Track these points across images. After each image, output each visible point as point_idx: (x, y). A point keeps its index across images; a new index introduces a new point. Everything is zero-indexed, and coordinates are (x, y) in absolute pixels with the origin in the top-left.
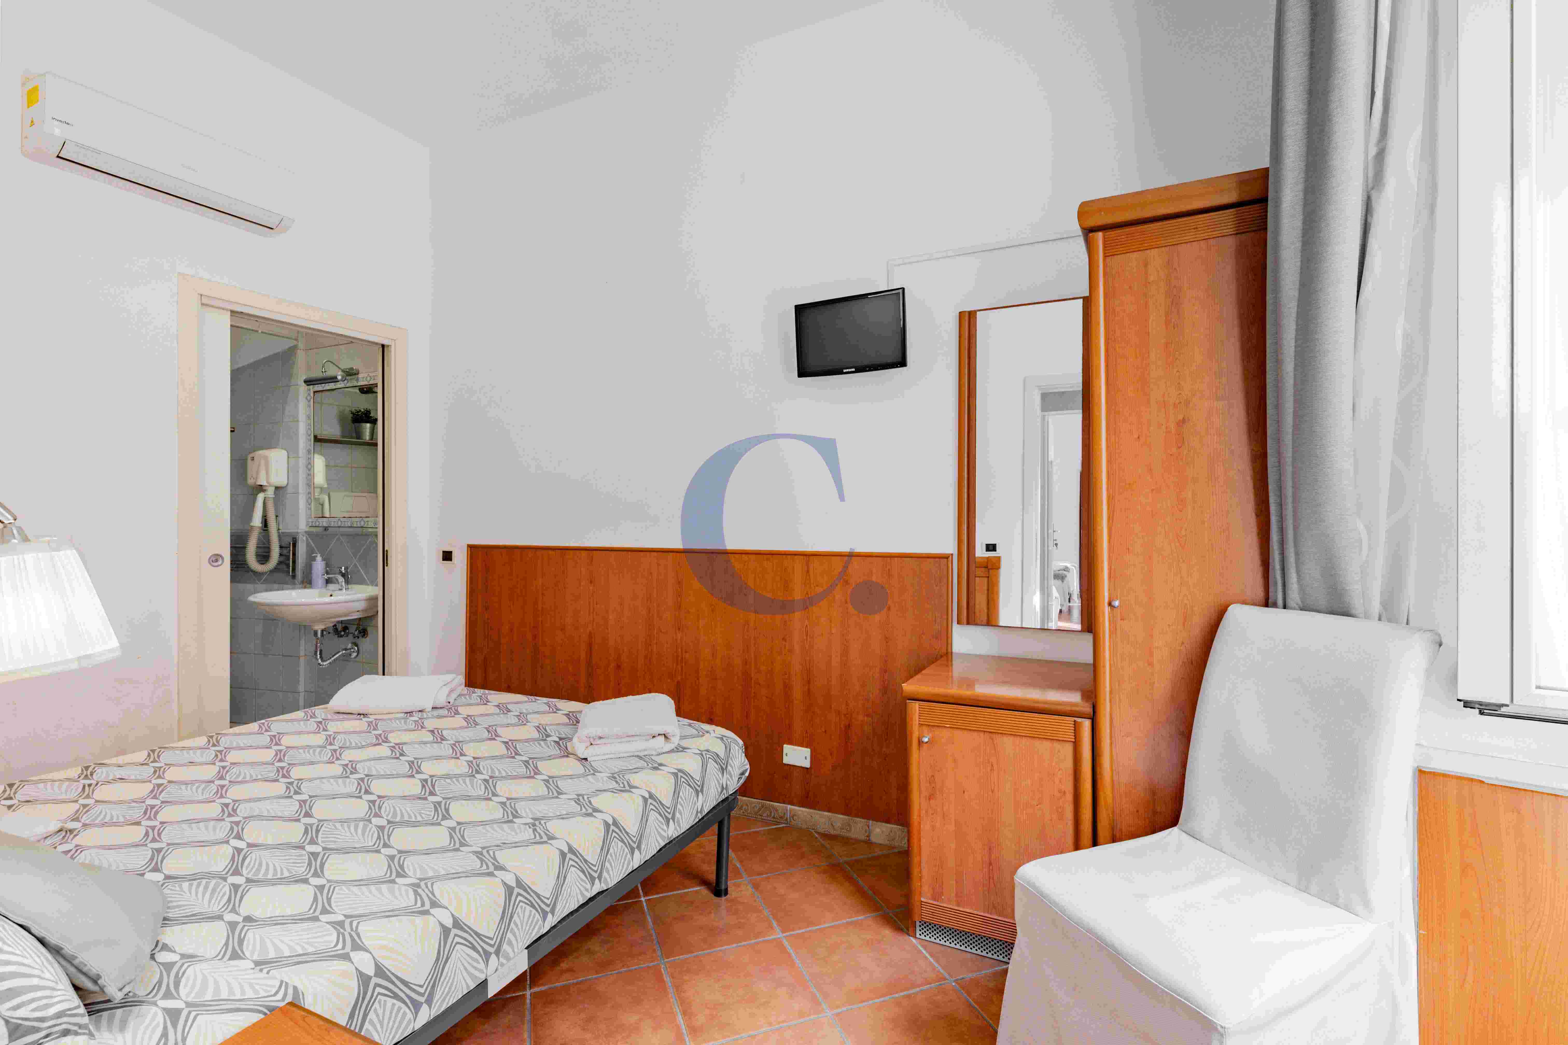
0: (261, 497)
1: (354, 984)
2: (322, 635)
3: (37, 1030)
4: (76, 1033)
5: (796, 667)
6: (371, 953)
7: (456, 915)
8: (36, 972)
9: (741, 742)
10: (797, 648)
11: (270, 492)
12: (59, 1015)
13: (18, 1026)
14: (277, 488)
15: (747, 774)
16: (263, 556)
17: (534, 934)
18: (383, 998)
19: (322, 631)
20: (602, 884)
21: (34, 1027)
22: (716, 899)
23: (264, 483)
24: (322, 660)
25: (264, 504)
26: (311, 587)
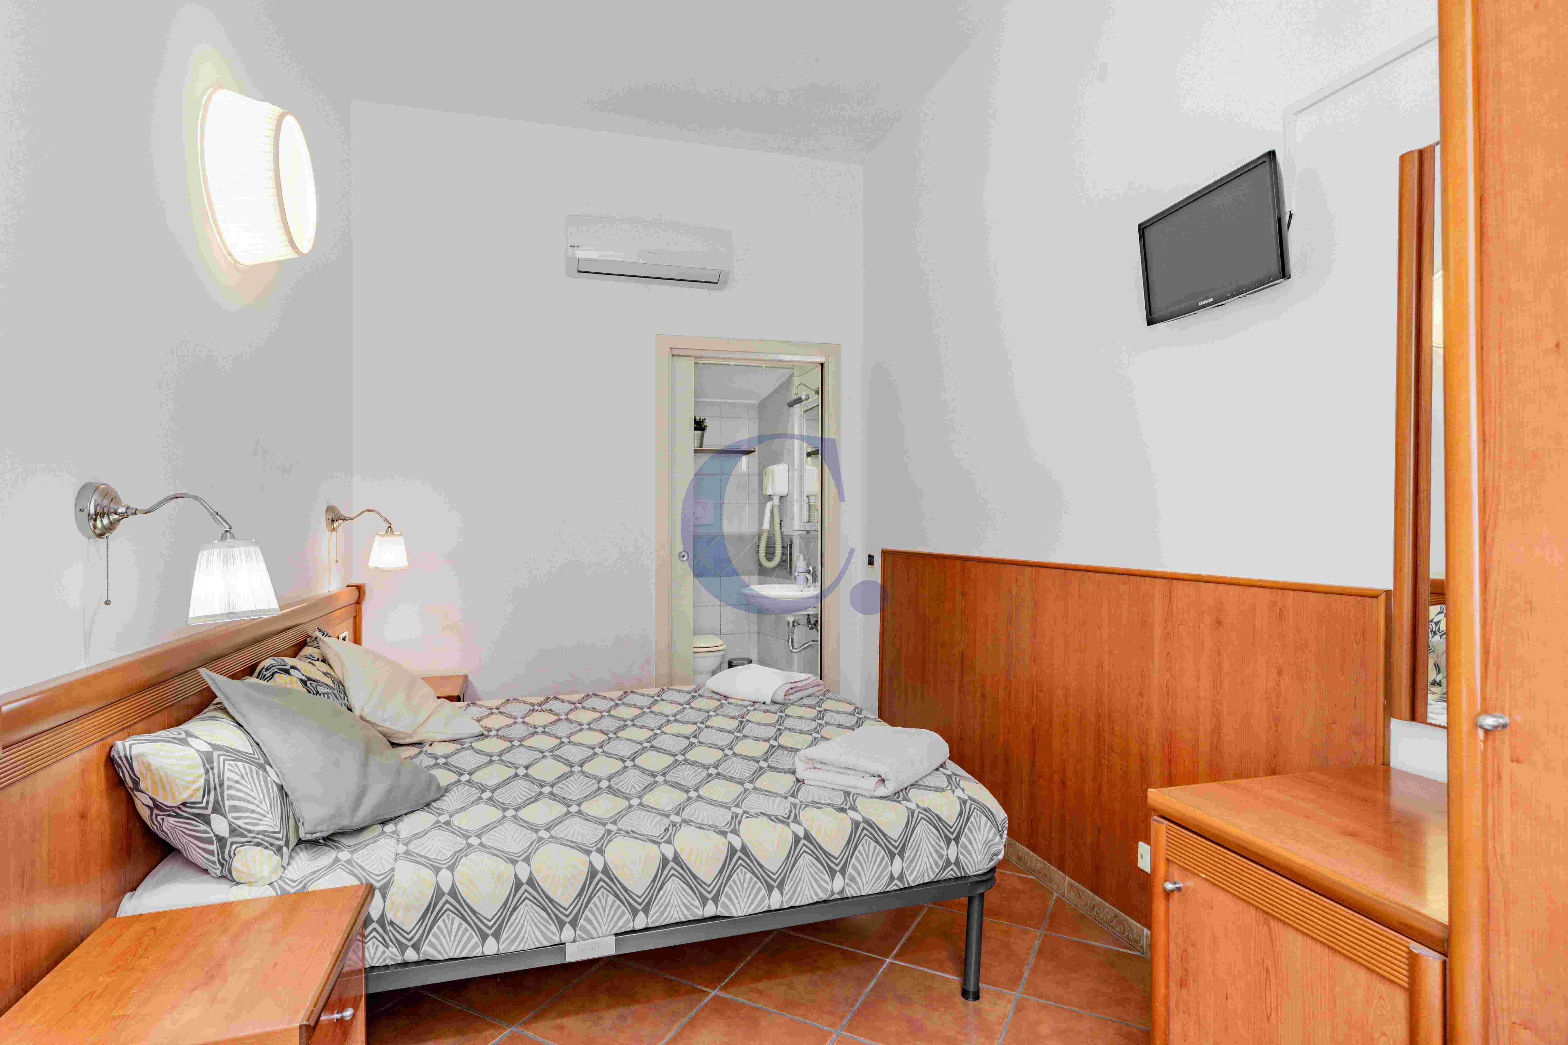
0: (769, 505)
1: (430, 892)
2: (793, 626)
3: (245, 836)
4: (266, 848)
5: (1155, 739)
6: (453, 875)
7: (535, 875)
8: (256, 802)
9: (1001, 815)
10: (1156, 711)
11: (776, 501)
12: (259, 833)
13: (235, 830)
14: (781, 497)
15: (1001, 857)
16: (770, 555)
17: (620, 923)
18: (452, 915)
19: (793, 622)
20: (719, 908)
21: (243, 833)
22: (960, 999)
23: (771, 494)
24: (793, 647)
25: (772, 512)
26: (795, 583)
